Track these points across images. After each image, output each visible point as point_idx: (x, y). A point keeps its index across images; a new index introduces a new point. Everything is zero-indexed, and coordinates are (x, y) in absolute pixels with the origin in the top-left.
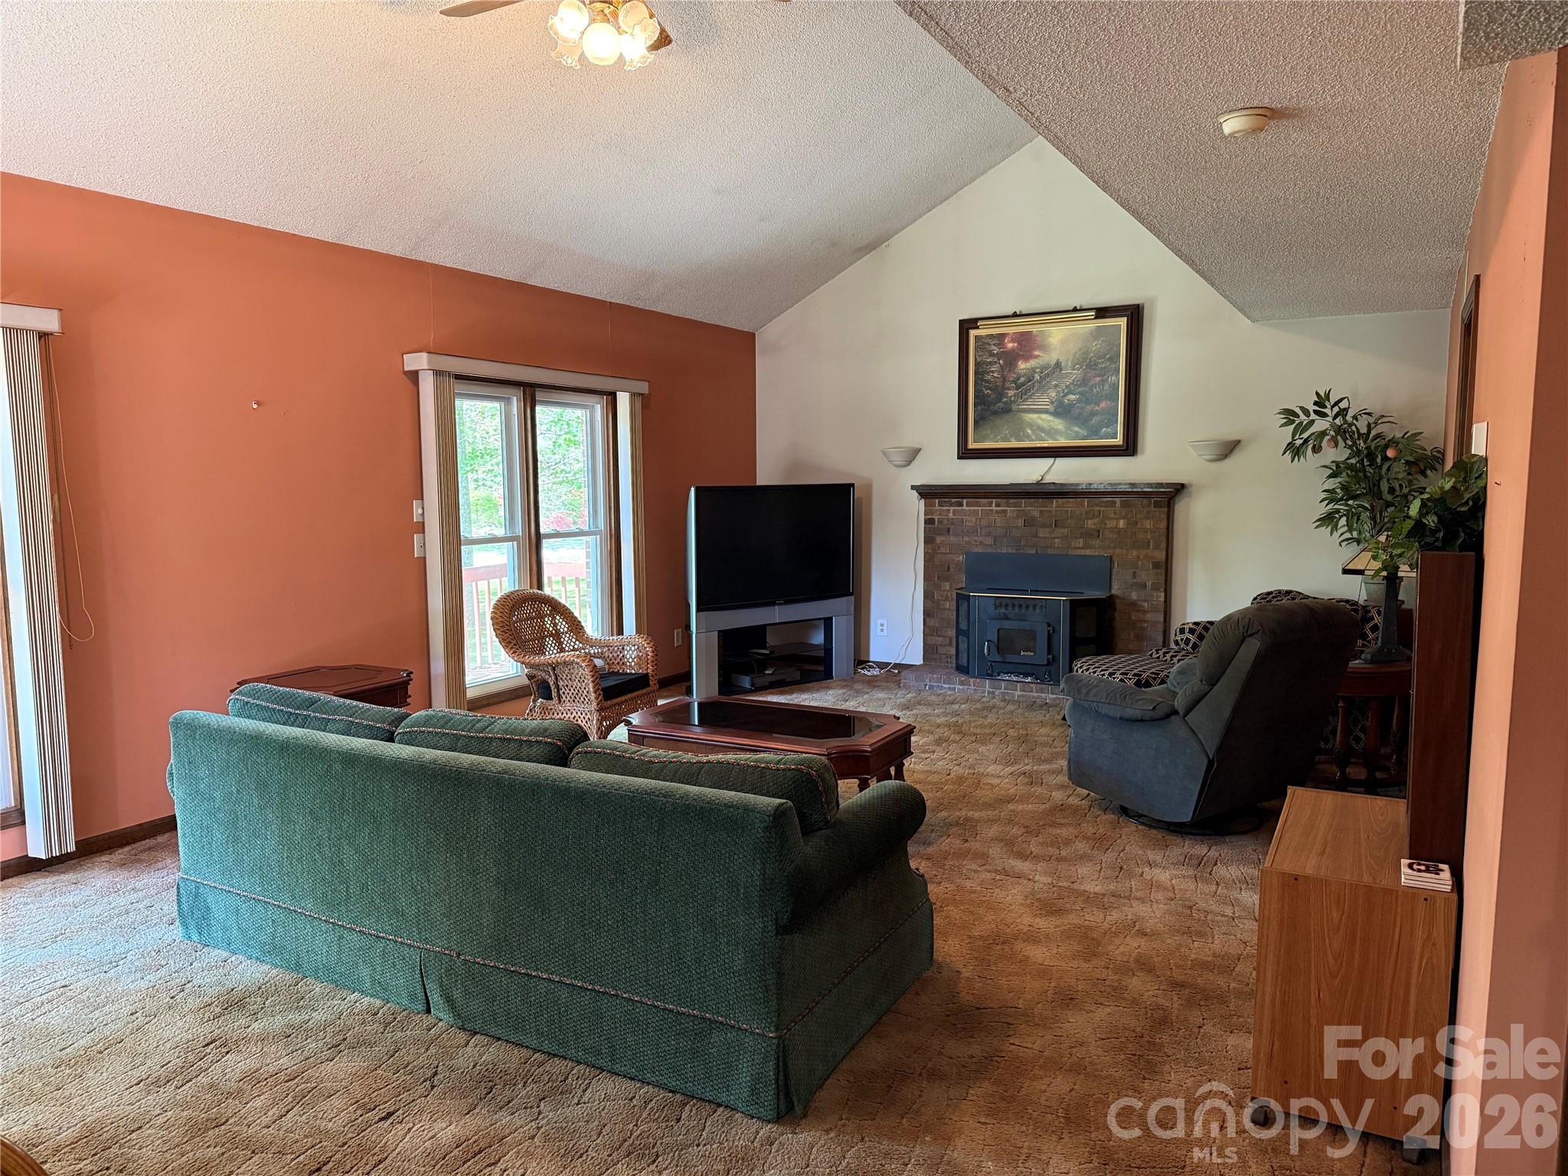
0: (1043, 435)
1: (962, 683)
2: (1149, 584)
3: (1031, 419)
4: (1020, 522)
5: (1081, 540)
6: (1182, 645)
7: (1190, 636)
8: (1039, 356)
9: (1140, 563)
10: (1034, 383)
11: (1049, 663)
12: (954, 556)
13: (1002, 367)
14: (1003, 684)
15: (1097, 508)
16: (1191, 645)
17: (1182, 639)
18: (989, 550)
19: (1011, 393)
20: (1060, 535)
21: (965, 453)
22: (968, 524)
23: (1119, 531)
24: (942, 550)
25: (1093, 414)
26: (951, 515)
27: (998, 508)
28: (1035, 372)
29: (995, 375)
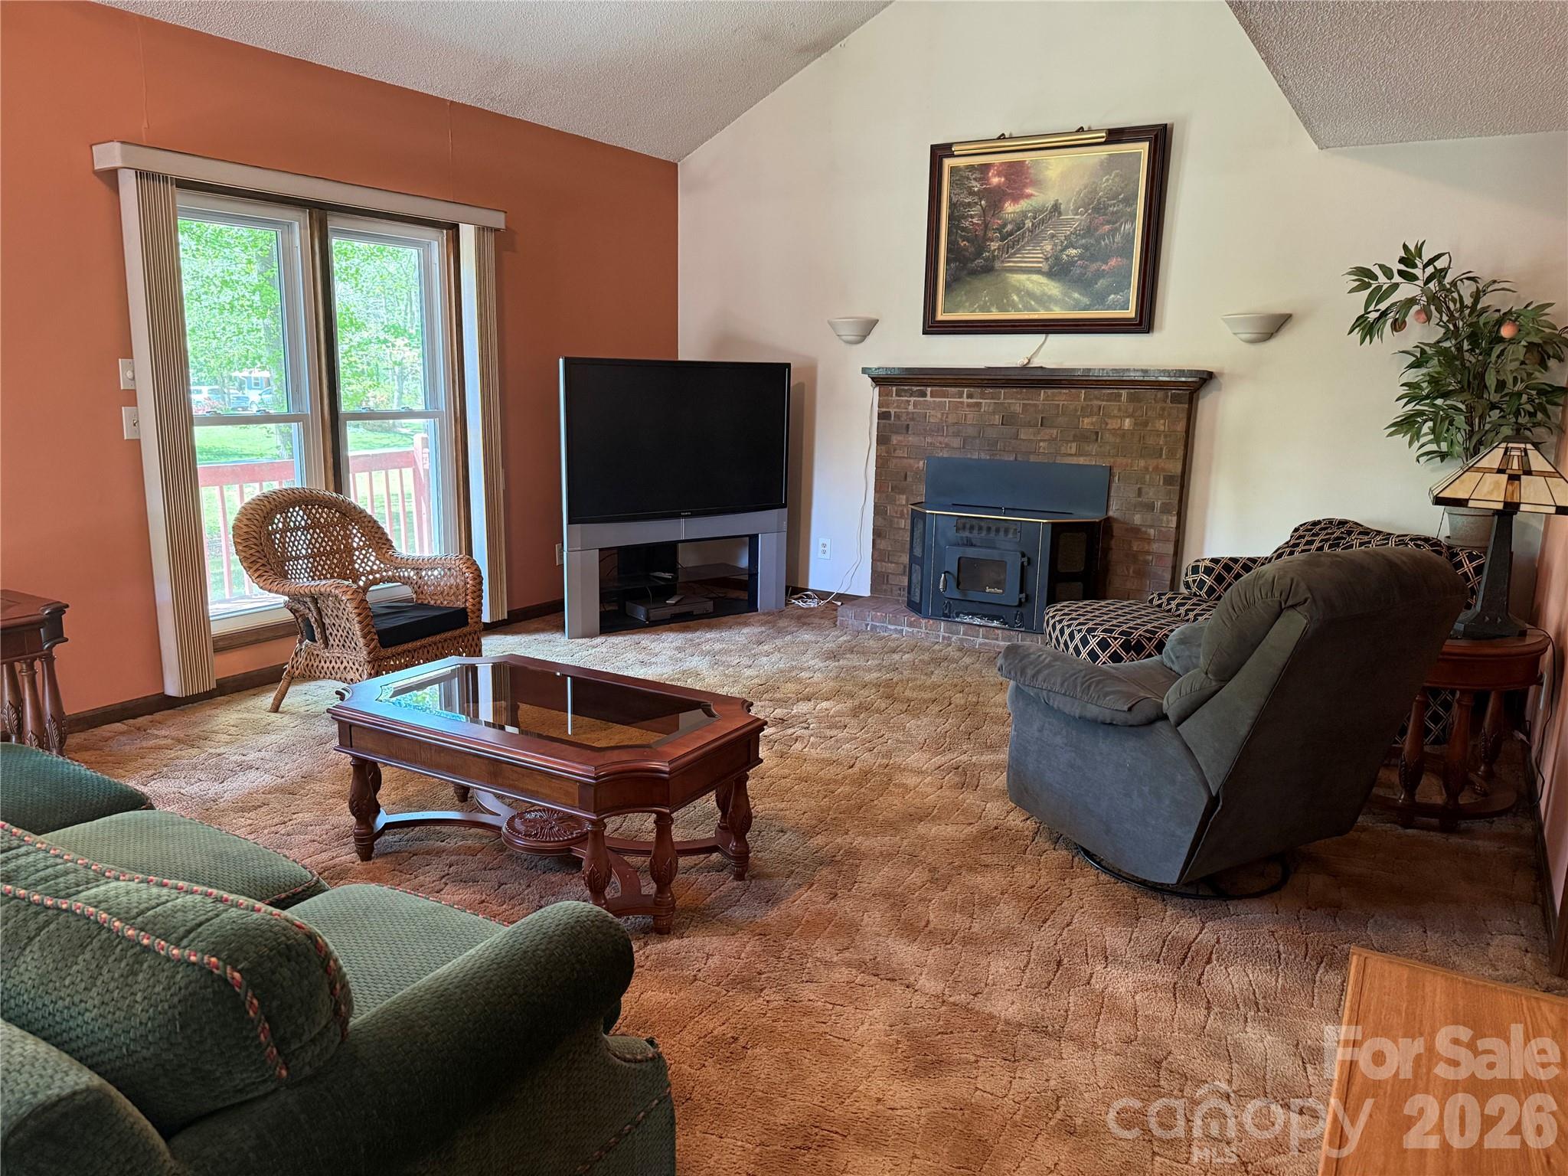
0: (1033, 303)
1: (911, 625)
2: (1158, 504)
3: (1019, 281)
4: (997, 419)
5: (1074, 445)
6: (1194, 589)
7: (1205, 578)
8: (1032, 195)
9: (1148, 477)
10: (1024, 233)
11: (1020, 604)
12: (912, 461)
13: (984, 210)
14: (962, 628)
15: (1096, 403)
16: (1205, 589)
17: (1194, 581)
18: (957, 455)
19: (994, 245)
20: (1046, 437)
21: (933, 327)
22: (932, 420)
23: (1123, 434)
24: (899, 453)
25: (1099, 274)
26: (911, 408)
27: (970, 400)
28: (1026, 217)
29: (975, 221)
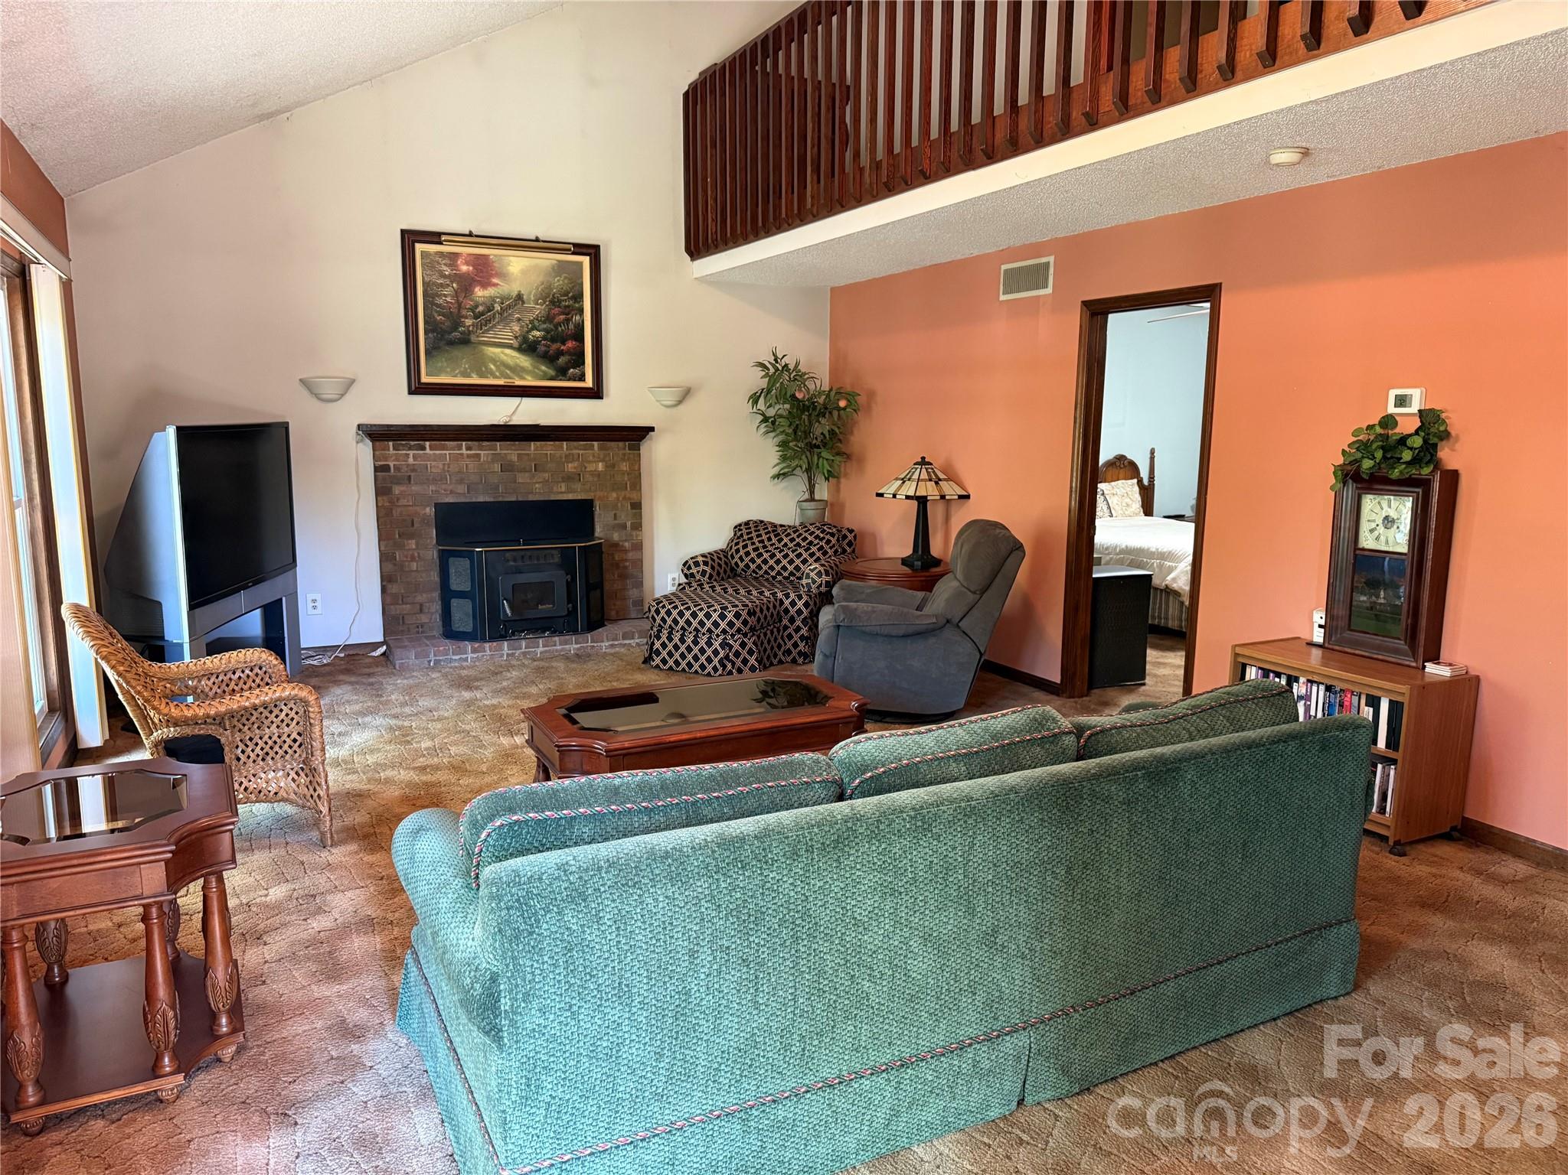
0: (508, 372)
2: (629, 524)
3: (494, 353)
4: (497, 467)
5: (563, 485)
6: (701, 577)
8: (498, 284)
9: (619, 505)
10: (494, 314)
11: (569, 613)
12: (418, 508)
13: (456, 292)
14: (523, 643)
15: (575, 452)
18: (462, 500)
19: (469, 322)
20: (540, 480)
21: (418, 388)
22: (433, 470)
23: (599, 475)
24: (403, 502)
25: (560, 353)
26: (411, 460)
27: (469, 452)
29: (449, 299)
